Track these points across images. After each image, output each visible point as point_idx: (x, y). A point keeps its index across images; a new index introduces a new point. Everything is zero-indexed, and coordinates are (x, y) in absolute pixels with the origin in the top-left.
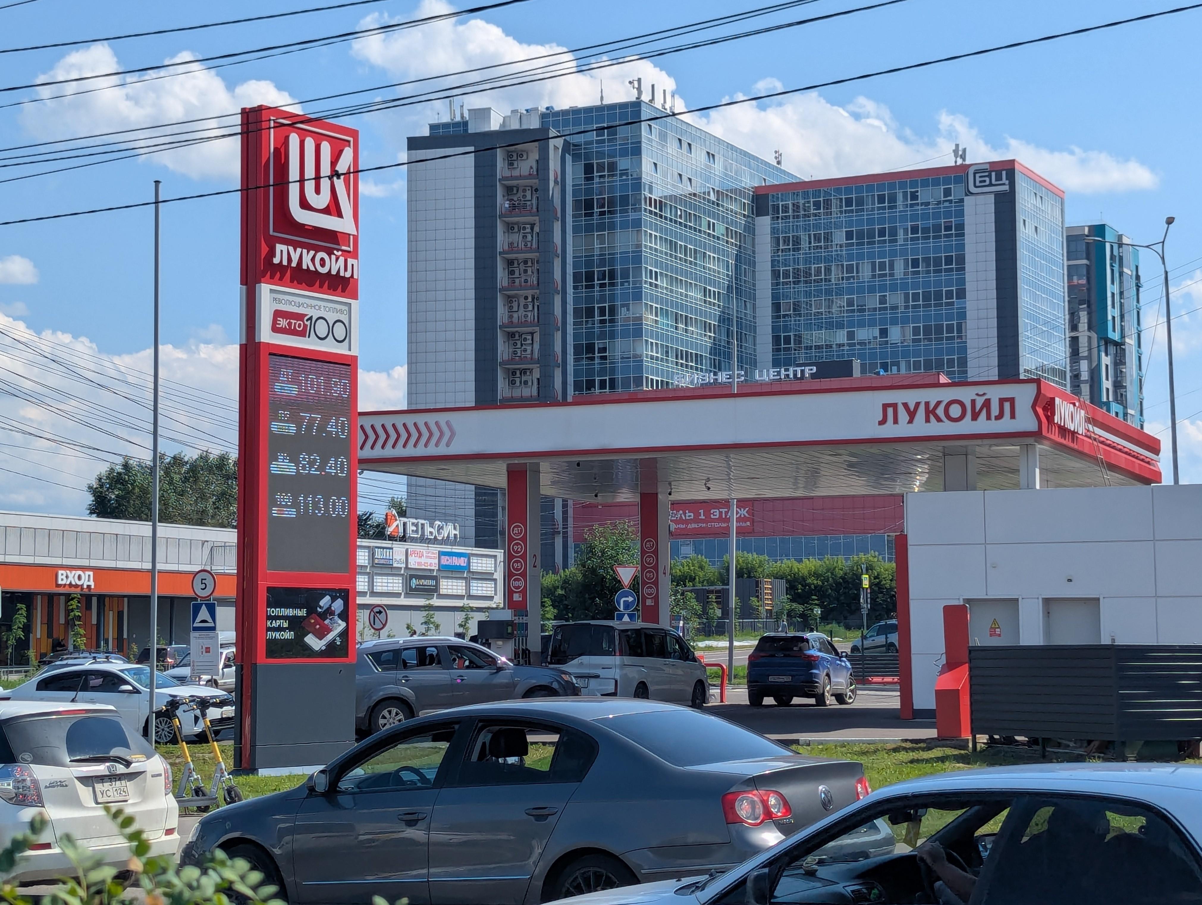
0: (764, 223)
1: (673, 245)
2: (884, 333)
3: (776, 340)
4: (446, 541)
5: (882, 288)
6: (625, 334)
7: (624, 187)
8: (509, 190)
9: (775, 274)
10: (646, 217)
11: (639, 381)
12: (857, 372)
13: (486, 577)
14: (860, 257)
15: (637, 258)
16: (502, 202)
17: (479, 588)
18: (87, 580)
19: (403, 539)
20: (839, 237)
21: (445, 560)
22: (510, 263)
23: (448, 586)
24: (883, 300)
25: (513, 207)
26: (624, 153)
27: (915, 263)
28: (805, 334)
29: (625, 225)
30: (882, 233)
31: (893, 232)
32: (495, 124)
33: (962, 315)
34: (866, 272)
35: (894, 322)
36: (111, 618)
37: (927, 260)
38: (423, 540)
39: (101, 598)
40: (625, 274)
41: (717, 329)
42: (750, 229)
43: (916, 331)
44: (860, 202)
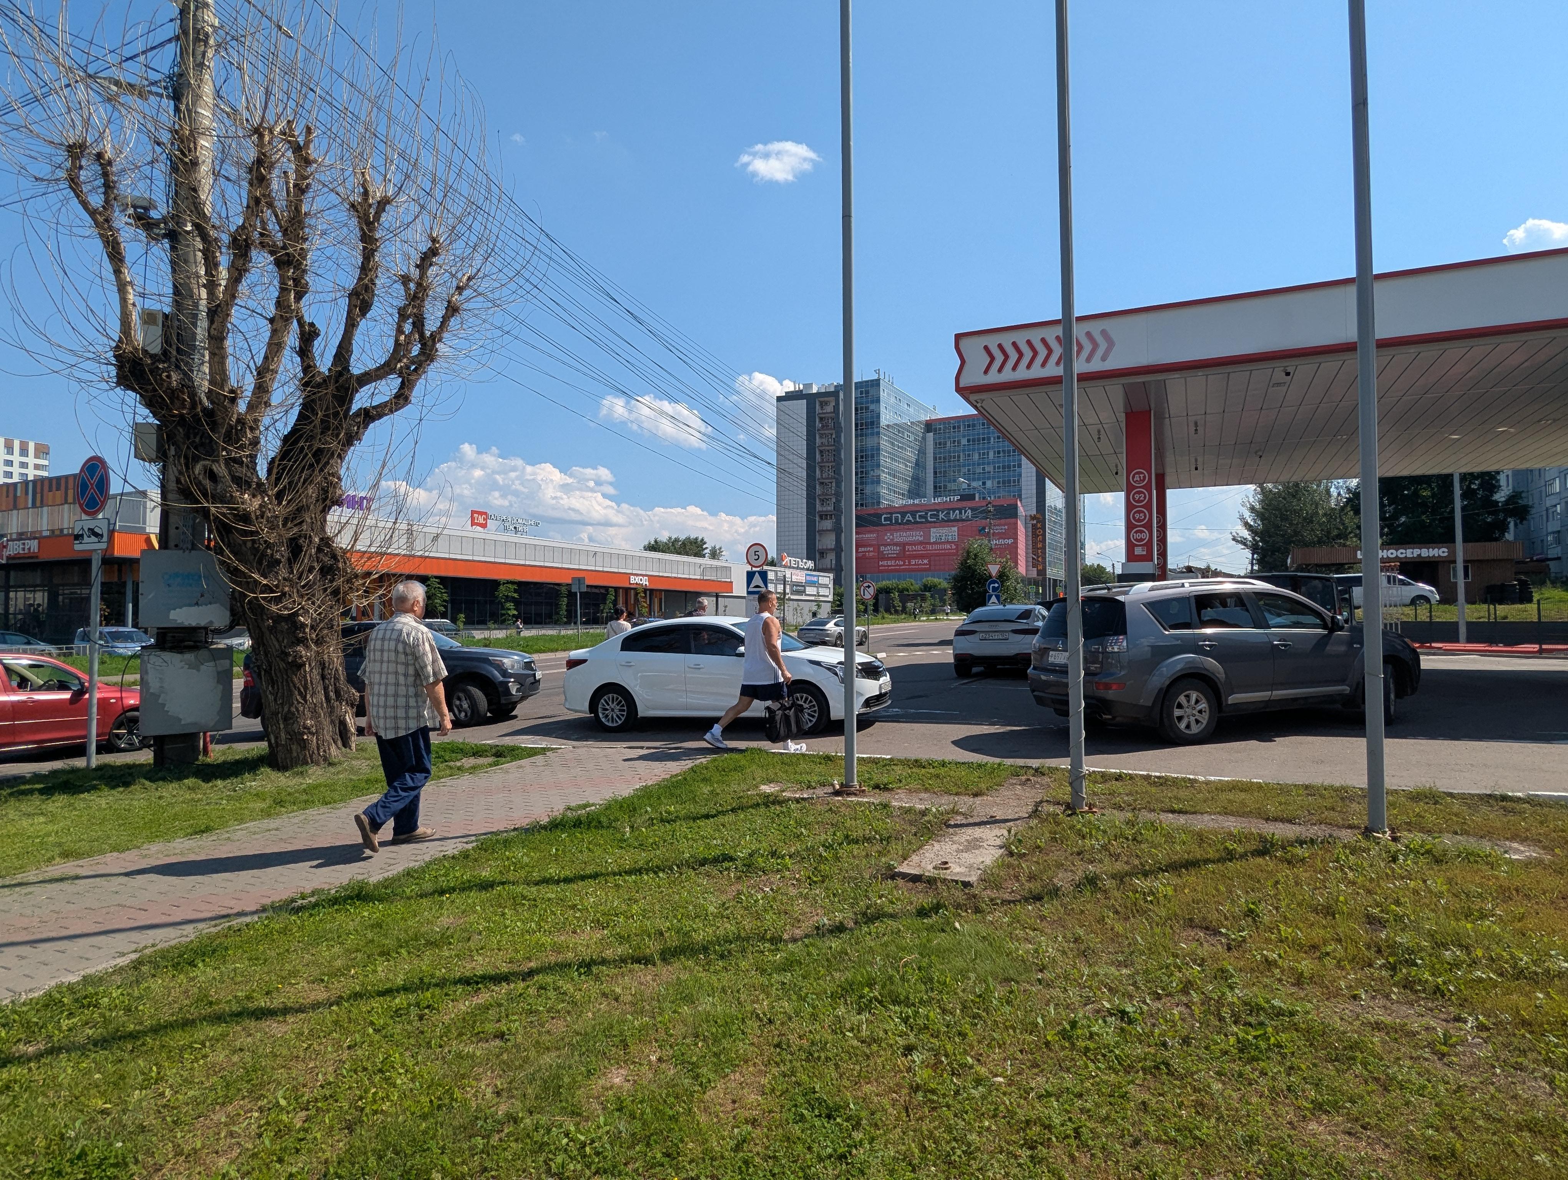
0: (930, 435)
1: (893, 444)
2: (984, 483)
3: (935, 487)
4: (808, 569)
5: (984, 464)
6: (872, 483)
7: (872, 417)
8: (821, 419)
9: (935, 459)
10: (882, 430)
11: (879, 503)
12: (977, 499)
13: (826, 586)
14: (974, 450)
15: (878, 449)
16: (818, 425)
17: (823, 591)
18: (645, 582)
19: (790, 567)
20: (964, 441)
21: (809, 578)
22: (821, 452)
23: (810, 590)
24: (984, 469)
25: (823, 426)
26: (872, 402)
27: (999, 452)
28: (949, 485)
29: (872, 434)
30: (984, 439)
31: (989, 439)
32: (815, 390)
33: (1020, 475)
34: (976, 457)
35: (989, 478)
36: (656, 601)
37: (1004, 451)
38: (798, 568)
39: (651, 591)
40: (873, 456)
41: (911, 482)
42: (924, 438)
43: (999, 482)
44: (974, 425)
